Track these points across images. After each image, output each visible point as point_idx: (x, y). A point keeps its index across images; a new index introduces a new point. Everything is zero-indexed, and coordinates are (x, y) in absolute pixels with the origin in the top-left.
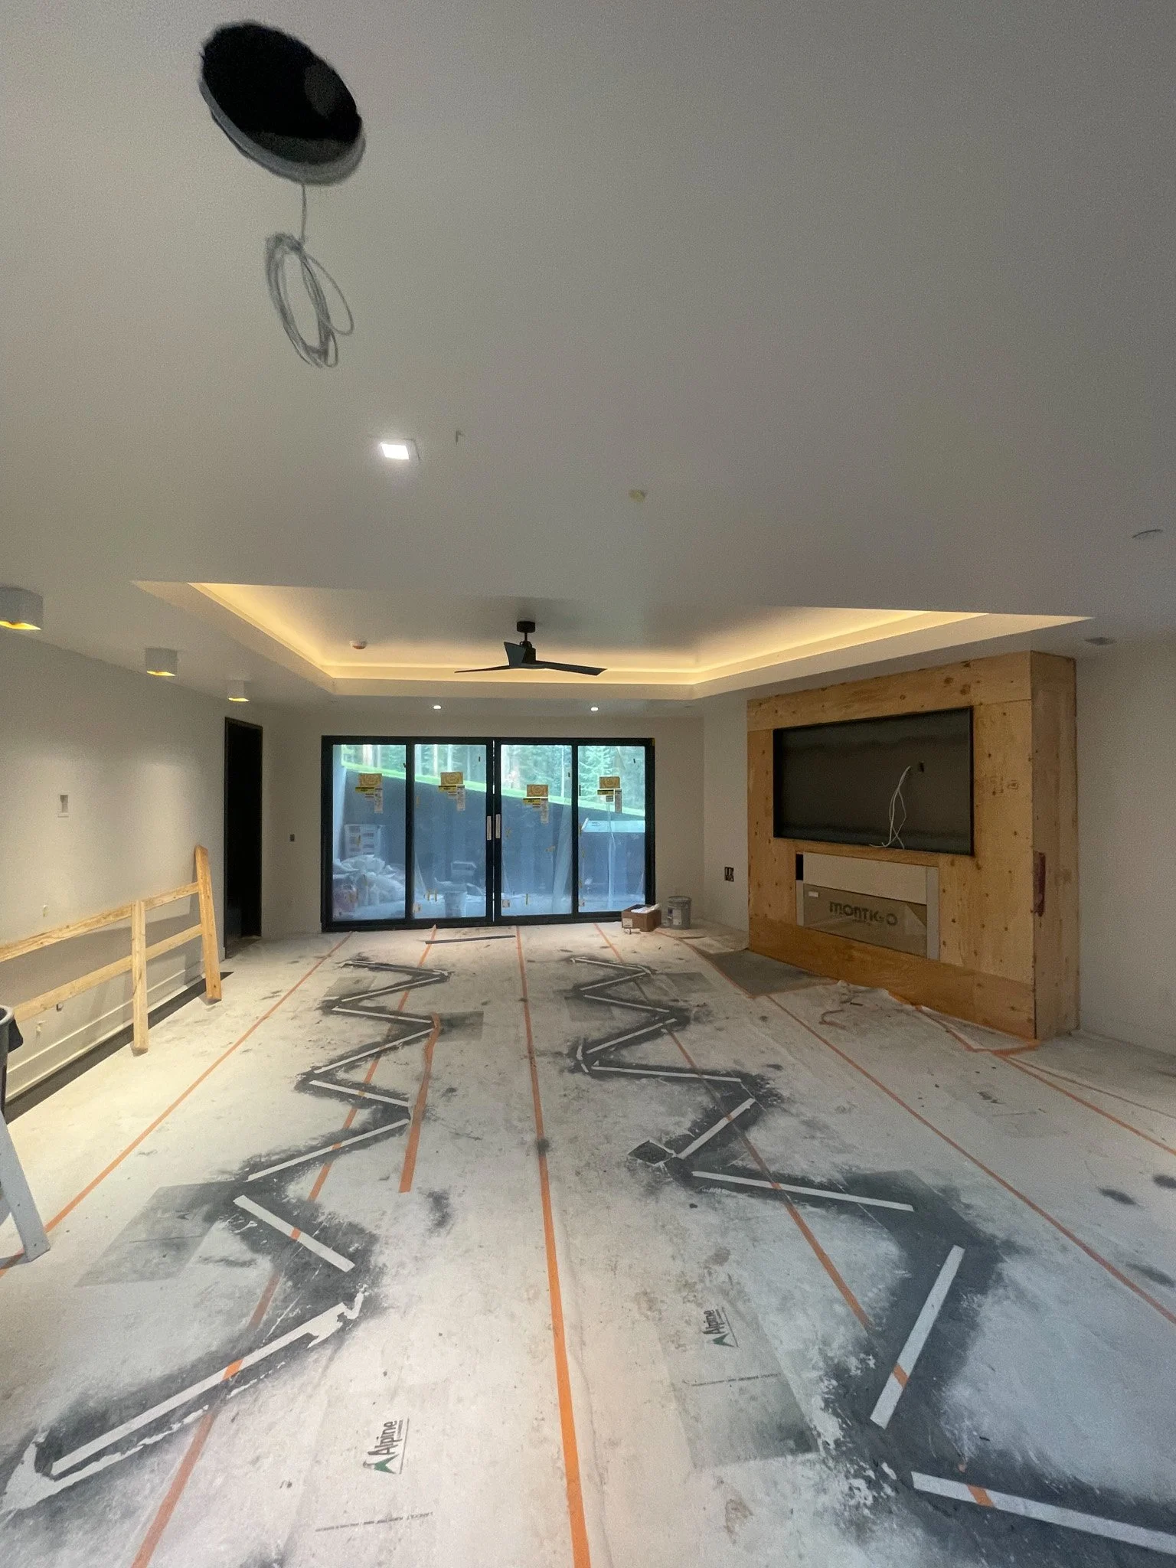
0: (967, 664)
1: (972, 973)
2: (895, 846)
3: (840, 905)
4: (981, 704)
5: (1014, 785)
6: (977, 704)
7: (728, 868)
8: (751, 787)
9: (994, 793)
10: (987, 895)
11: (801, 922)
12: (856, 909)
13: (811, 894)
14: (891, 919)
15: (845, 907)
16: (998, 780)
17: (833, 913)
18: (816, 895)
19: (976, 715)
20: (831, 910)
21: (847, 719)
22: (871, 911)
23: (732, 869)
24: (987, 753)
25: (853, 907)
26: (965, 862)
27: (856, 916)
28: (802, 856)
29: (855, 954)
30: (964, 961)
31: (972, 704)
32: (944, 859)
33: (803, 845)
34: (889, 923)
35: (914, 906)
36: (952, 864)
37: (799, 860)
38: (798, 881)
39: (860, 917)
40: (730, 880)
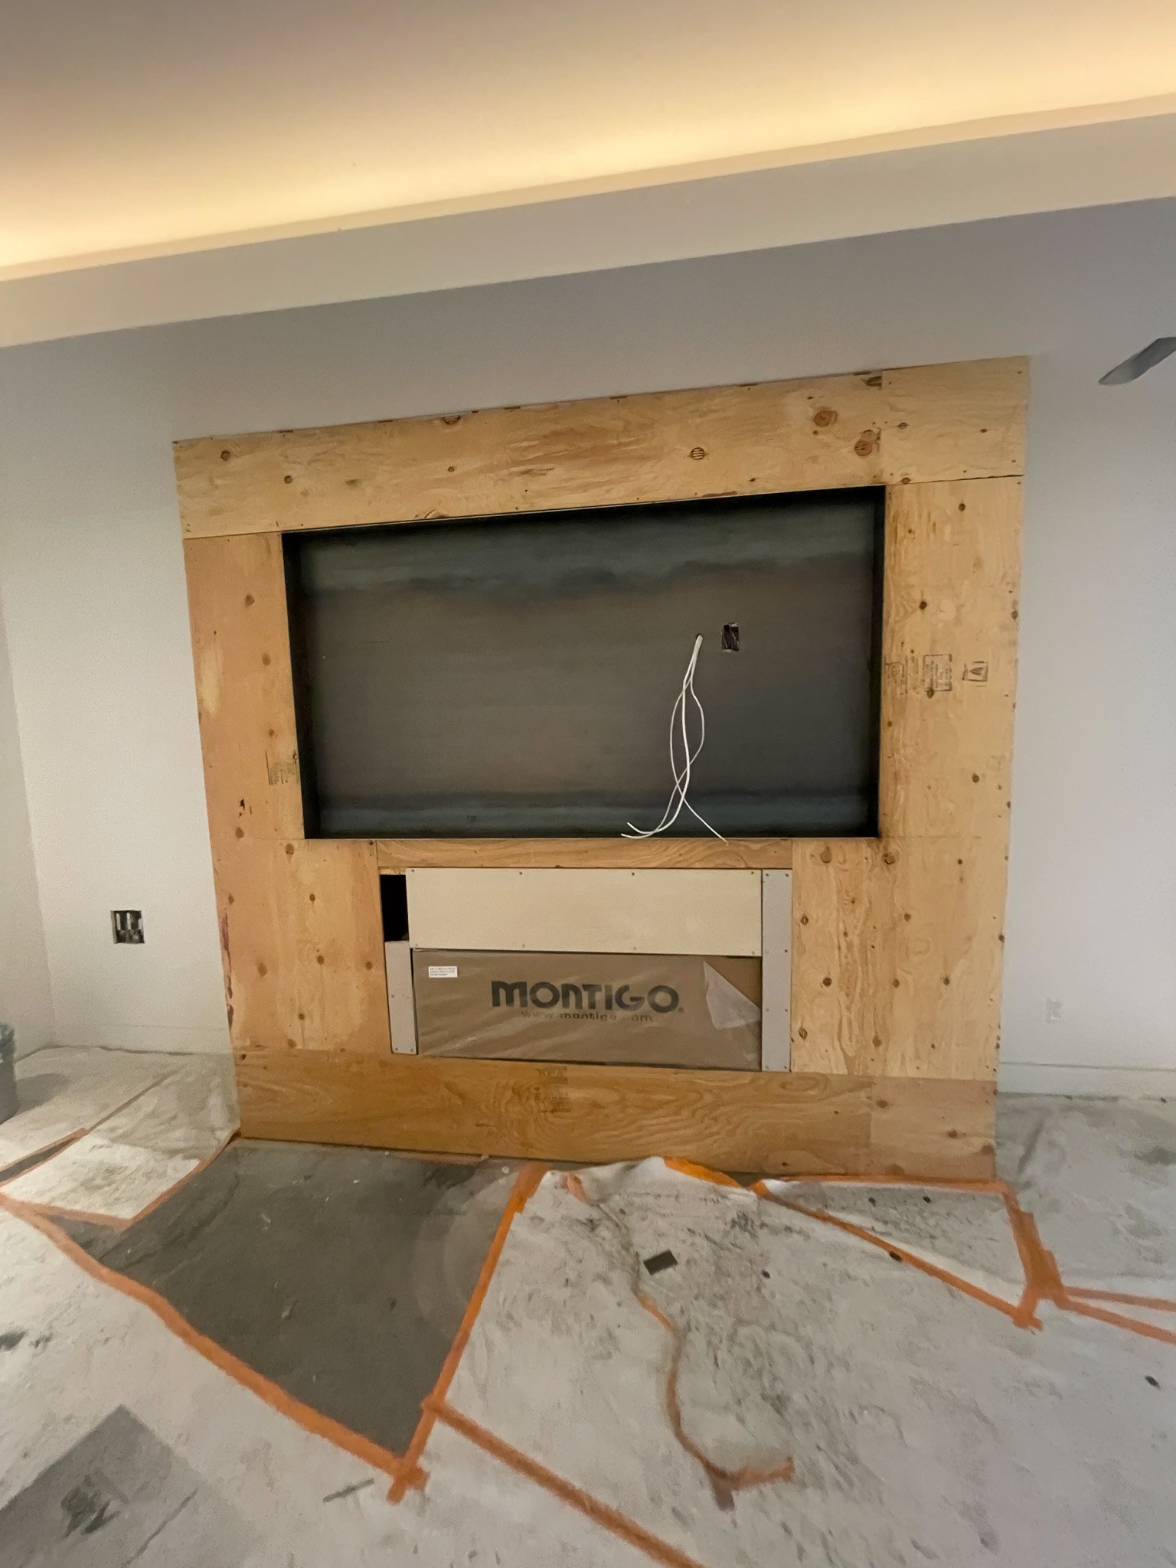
0: (874, 380)
1: (866, 1083)
2: (684, 831)
3: (522, 986)
4: (906, 481)
5: (976, 672)
6: (897, 479)
7: (123, 914)
8: (211, 704)
9: (931, 692)
10: (907, 917)
11: (404, 1041)
12: (568, 988)
13: (435, 972)
14: (662, 998)
15: (534, 990)
16: (941, 663)
17: (503, 1007)
18: (451, 972)
19: (892, 508)
20: (496, 1003)
21: (524, 507)
22: (608, 988)
23: (137, 915)
24: (918, 599)
25: (558, 985)
26: (855, 852)
27: (566, 1005)
28: (401, 880)
29: (574, 1094)
30: (849, 1061)
31: (886, 479)
32: (805, 849)
33: (396, 854)
34: (659, 1009)
35: (729, 965)
36: (826, 859)
37: (393, 892)
38: (391, 946)
39: (579, 1004)
40: (131, 940)
